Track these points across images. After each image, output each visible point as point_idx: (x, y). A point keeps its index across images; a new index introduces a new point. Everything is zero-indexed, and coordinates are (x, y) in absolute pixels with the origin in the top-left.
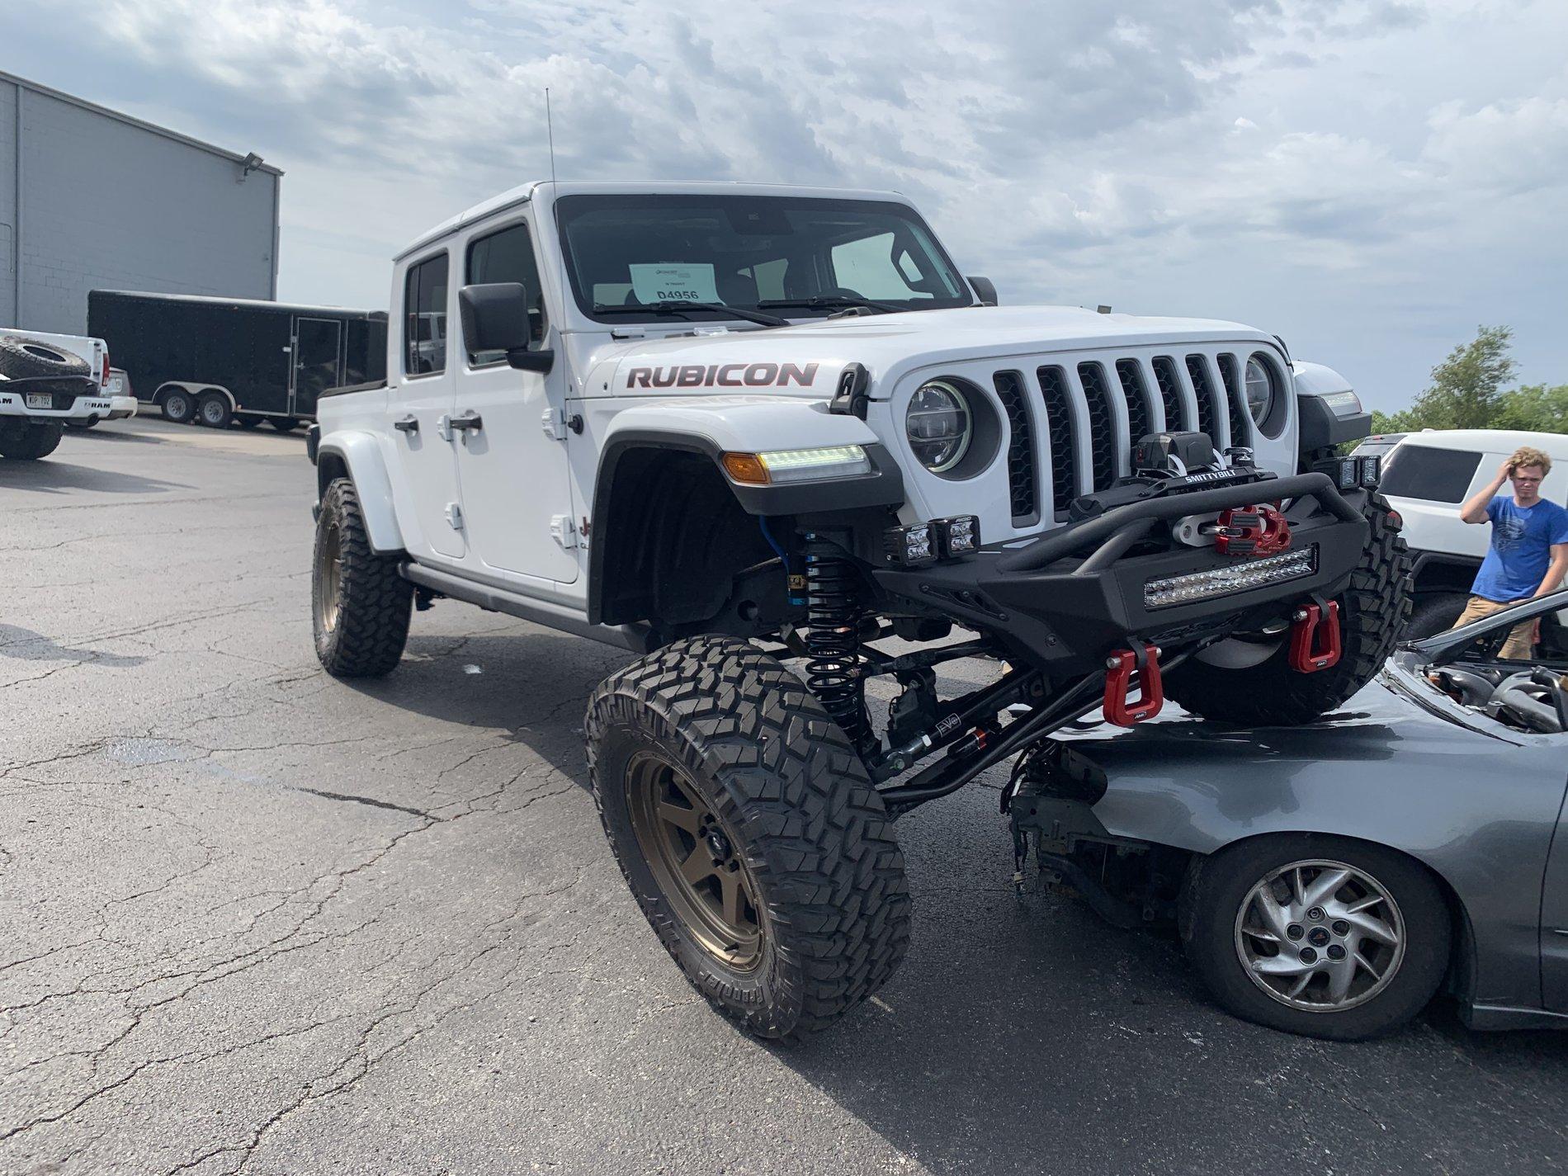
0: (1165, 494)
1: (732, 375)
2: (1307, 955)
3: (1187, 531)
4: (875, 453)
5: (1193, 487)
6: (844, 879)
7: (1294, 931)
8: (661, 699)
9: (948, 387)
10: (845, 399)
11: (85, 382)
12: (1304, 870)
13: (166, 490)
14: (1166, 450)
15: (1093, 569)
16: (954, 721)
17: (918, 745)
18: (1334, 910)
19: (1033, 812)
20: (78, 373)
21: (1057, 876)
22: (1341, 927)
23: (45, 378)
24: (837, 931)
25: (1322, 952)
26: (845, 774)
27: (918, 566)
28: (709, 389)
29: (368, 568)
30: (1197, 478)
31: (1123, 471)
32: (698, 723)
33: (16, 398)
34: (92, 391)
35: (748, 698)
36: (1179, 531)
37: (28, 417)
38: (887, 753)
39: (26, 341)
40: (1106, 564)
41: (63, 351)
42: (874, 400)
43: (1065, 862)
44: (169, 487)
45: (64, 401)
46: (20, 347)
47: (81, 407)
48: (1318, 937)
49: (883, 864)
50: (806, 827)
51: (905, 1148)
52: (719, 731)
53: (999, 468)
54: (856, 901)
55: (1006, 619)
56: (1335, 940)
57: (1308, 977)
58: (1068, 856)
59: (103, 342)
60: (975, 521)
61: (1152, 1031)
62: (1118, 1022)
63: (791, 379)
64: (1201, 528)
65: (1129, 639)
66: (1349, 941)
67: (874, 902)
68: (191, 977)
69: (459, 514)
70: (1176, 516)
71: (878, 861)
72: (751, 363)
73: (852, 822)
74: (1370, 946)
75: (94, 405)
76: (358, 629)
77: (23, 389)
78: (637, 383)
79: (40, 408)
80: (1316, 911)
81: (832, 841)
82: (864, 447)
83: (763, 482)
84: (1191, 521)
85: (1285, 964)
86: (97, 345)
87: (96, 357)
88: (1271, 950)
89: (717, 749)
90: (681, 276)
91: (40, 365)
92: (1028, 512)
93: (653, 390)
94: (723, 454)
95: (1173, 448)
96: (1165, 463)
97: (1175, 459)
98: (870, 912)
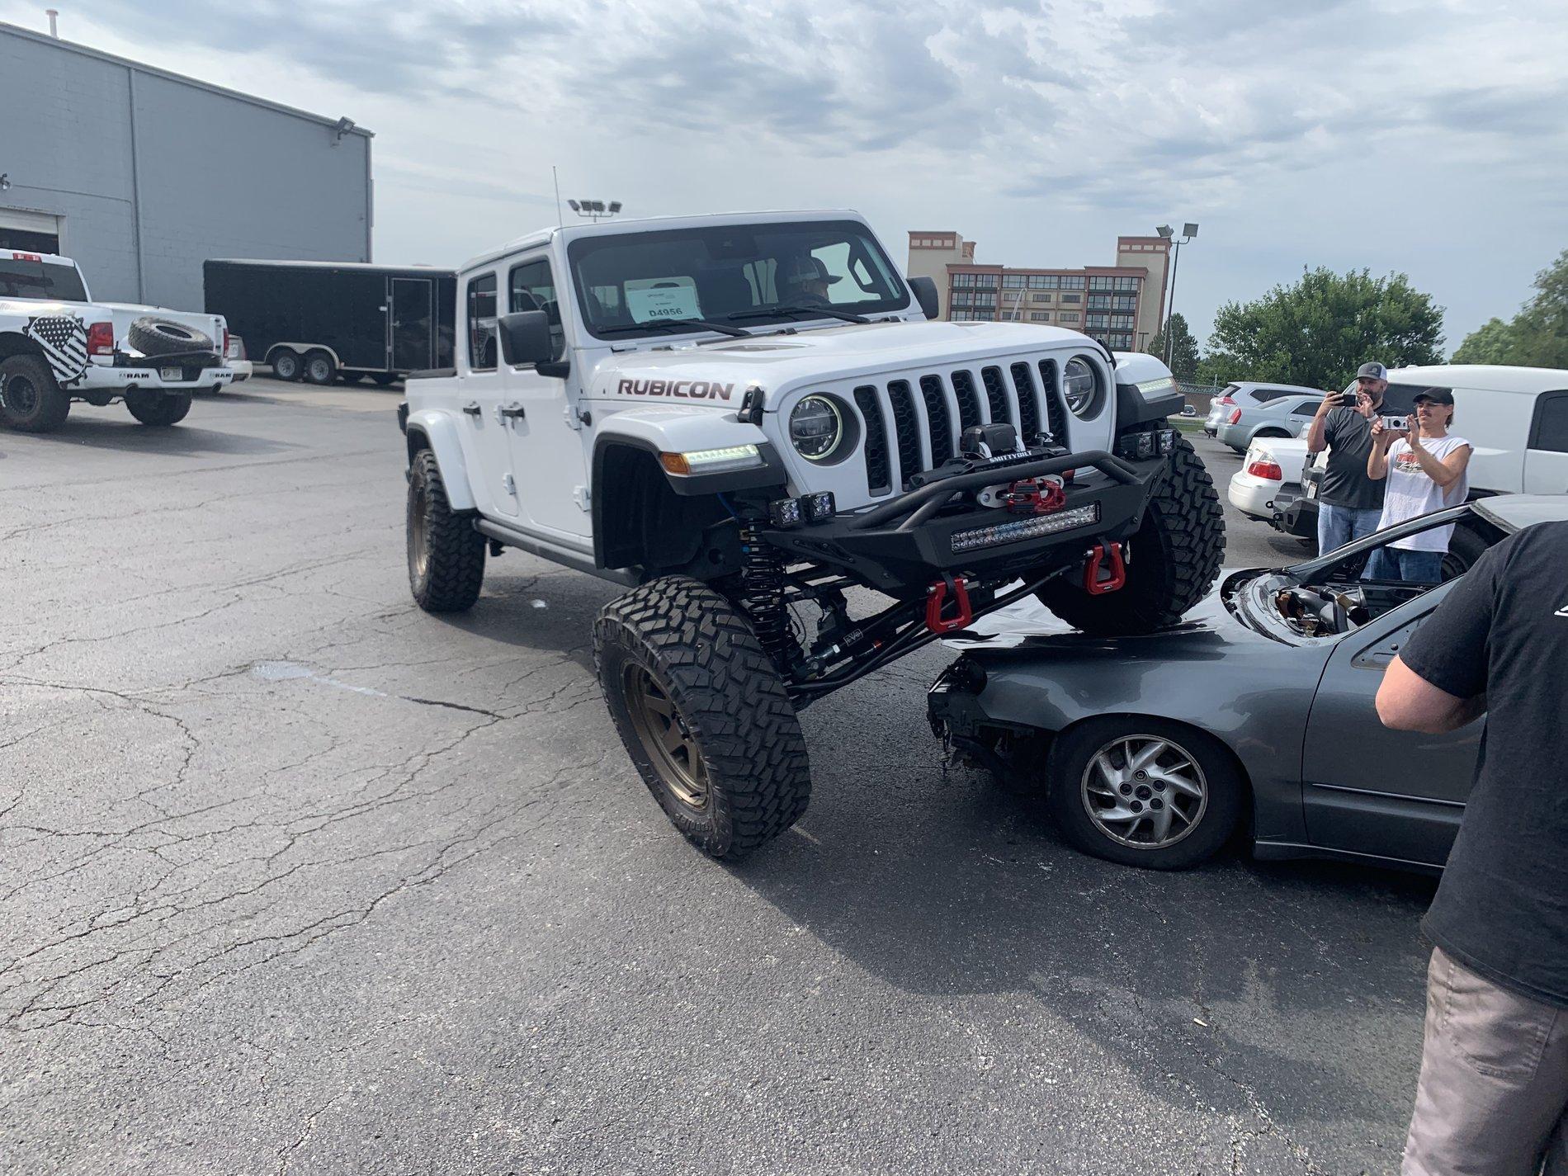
0: (973, 471)
1: (684, 389)
2: (1135, 807)
3: (987, 498)
4: (767, 450)
5: (998, 465)
6: (754, 739)
7: (1125, 788)
8: (632, 622)
9: (824, 400)
10: (746, 411)
11: (209, 355)
12: (1133, 744)
13: (285, 451)
14: (978, 438)
15: (908, 527)
16: (858, 635)
17: (830, 652)
18: (1154, 772)
19: (946, 705)
20: (202, 349)
21: (969, 754)
22: (1160, 785)
23: (175, 354)
24: (751, 775)
25: (1146, 804)
26: (756, 670)
27: (792, 527)
28: (668, 399)
29: (449, 524)
30: (999, 459)
31: (957, 453)
32: (655, 637)
33: (152, 372)
34: (215, 363)
35: (691, 619)
36: (982, 498)
37: (163, 389)
38: (807, 658)
39: (158, 321)
40: (919, 523)
41: (188, 329)
42: (768, 412)
43: (972, 743)
44: (285, 447)
45: (192, 373)
46: (153, 327)
47: (207, 378)
48: (1143, 793)
49: (784, 730)
50: (726, 705)
51: (801, 922)
52: (669, 642)
53: (858, 456)
54: (763, 755)
55: (854, 562)
56: (1155, 795)
57: (1137, 822)
58: (973, 738)
59: (222, 319)
60: (831, 495)
61: (1014, 861)
62: (989, 855)
63: (718, 395)
64: (999, 495)
65: (943, 573)
66: (1166, 796)
67: (777, 756)
68: (326, 817)
69: (513, 482)
70: (980, 487)
71: (779, 728)
72: (694, 381)
73: (760, 702)
74: (1183, 799)
75: (217, 375)
76: (443, 573)
77: (157, 364)
78: (624, 390)
79: (172, 381)
80: (1140, 773)
81: (745, 715)
82: (759, 446)
83: (686, 473)
84: (991, 491)
85: (1121, 814)
86: (217, 321)
87: (217, 331)
88: (1109, 803)
89: (667, 653)
90: (668, 297)
91: (168, 341)
92: (884, 485)
93: (633, 396)
94: (661, 453)
95: (983, 438)
96: (977, 448)
97: (984, 446)
98: (775, 762)
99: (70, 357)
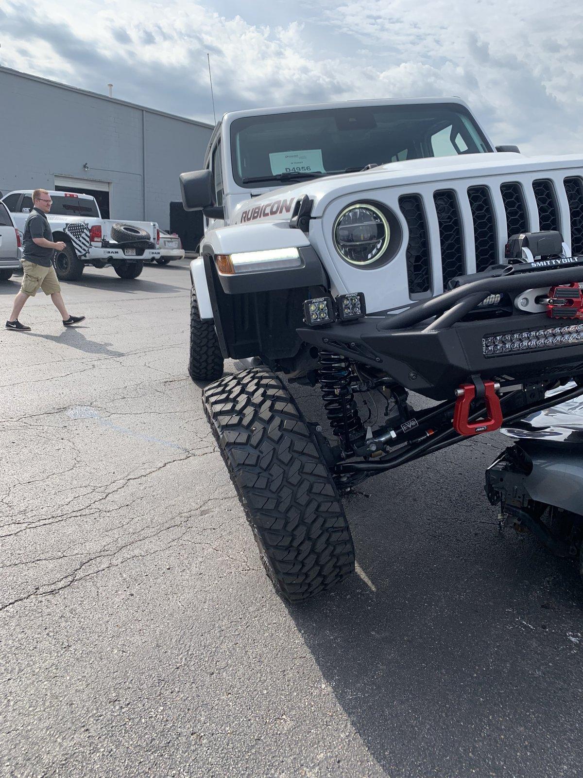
0: (513, 273)
1: (268, 210)
3: (526, 302)
4: (309, 252)
5: (538, 269)
6: (294, 515)
9: (373, 208)
10: (296, 218)
11: (148, 243)
13: (180, 292)
14: (521, 243)
15: (435, 328)
16: (413, 423)
17: (387, 437)
19: (502, 480)
20: (144, 239)
21: (519, 520)
23: (130, 241)
24: (291, 546)
26: (302, 453)
30: (539, 264)
32: (220, 418)
33: (120, 251)
34: (152, 246)
35: (253, 405)
36: (519, 302)
37: (126, 259)
38: (368, 440)
39: (125, 225)
41: (140, 229)
42: (315, 218)
43: (521, 512)
44: (181, 290)
45: (140, 252)
46: (122, 228)
47: (147, 254)
49: (322, 508)
50: (269, 483)
52: (230, 423)
53: (400, 261)
54: (303, 530)
55: (381, 361)
58: (523, 509)
59: (157, 224)
61: (544, 627)
62: (523, 618)
63: (284, 209)
64: (538, 300)
65: (473, 376)
67: (316, 531)
68: (26, 525)
70: (519, 289)
71: (319, 506)
73: (300, 483)
75: (153, 253)
77: (123, 247)
78: (243, 220)
79: (131, 255)
81: (286, 493)
82: (301, 249)
83: (229, 272)
84: (530, 294)
86: (154, 225)
87: (154, 231)
89: (226, 433)
90: (300, 158)
91: (129, 235)
92: (425, 290)
94: (216, 256)
95: (526, 243)
96: (520, 254)
97: (527, 251)
98: (314, 536)
99: (83, 243)
